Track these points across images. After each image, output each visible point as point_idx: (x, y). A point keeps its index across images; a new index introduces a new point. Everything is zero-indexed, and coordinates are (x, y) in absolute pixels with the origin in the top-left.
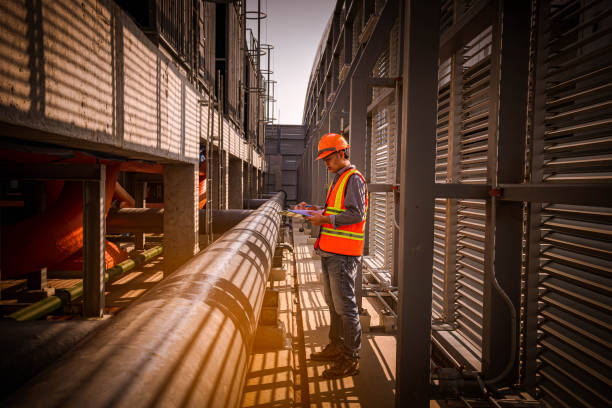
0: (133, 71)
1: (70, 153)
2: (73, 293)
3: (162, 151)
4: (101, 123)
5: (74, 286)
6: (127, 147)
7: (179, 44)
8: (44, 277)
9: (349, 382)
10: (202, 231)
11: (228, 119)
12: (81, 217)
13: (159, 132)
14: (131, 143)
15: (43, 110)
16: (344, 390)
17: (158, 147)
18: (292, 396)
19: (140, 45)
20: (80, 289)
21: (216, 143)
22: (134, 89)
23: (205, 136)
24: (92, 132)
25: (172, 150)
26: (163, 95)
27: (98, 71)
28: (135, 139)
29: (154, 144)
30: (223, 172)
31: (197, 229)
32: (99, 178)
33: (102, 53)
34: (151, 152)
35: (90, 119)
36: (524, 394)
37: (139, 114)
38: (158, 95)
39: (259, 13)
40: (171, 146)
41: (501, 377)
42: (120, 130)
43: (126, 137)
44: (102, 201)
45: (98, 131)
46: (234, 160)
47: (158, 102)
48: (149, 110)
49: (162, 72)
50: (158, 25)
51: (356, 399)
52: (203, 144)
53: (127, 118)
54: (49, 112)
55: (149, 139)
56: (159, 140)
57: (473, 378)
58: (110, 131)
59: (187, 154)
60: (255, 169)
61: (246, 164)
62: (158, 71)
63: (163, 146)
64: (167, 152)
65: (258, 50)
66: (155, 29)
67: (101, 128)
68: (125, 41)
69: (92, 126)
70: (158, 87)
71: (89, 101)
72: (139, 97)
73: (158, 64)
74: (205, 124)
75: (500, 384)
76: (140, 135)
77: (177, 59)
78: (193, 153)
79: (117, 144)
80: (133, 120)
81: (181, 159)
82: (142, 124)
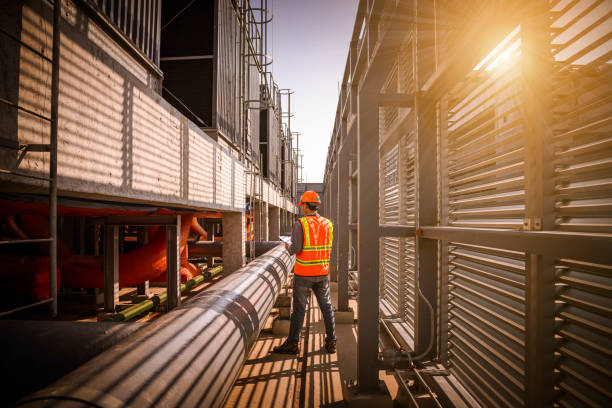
0: (196, 155)
1: (155, 209)
2: (161, 298)
3: (217, 205)
4: (172, 190)
5: (162, 293)
6: (191, 204)
7: (232, 135)
8: (147, 286)
9: (334, 357)
10: (248, 255)
11: (268, 182)
12: (165, 251)
13: (214, 193)
14: (194, 201)
15: (131, 185)
16: (330, 362)
17: (214, 203)
18: (295, 367)
19: (201, 139)
20: (165, 295)
21: (258, 197)
22: (196, 167)
23: (249, 193)
24: (165, 196)
25: (224, 204)
26: (218, 169)
27: (170, 158)
28: (196, 199)
29: (211, 201)
30: (264, 216)
31: (244, 254)
32: (176, 223)
33: (173, 146)
34: (208, 206)
35: (164, 188)
36: (439, 365)
37: (200, 182)
38: (214, 169)
39: (289, 113)
40: (224, 202)
41: (425, 354)
42: (186, 193)
43: (190, 197)
44: (178, 238)
45: (170, 196)
46: (272, 208)
47: (214, 174)
48: (207, 179)
49: (217, 155)
50: (218, 125)
51: (337, 369)
52: (248, 199)
53: (190, 185)
54: (135, 185)
55: (207, 197)
56: (214, 198)
57: (406, 356)
58: (178, 194)
59: (236, 206)
60: (289, 213)
61: (281, 210)
62: (214, 154)
63: (217, 201)
64: (221, 205)
65: (290, 135)
66: (215, 127)
67: (172, 193)
68: (190, 138)
69: (165, 192)
70: (214, 164)
71: (163, 177)
72: (200, 171)
73: (215, 150)
74: (249, 186)
75: (424, 359)
76: (200, 195)
77: (231, 145)
78: (240, 204)
79: (184, 203)
80: (196, 186)
81: (232, 209)
82: (202, 188)
